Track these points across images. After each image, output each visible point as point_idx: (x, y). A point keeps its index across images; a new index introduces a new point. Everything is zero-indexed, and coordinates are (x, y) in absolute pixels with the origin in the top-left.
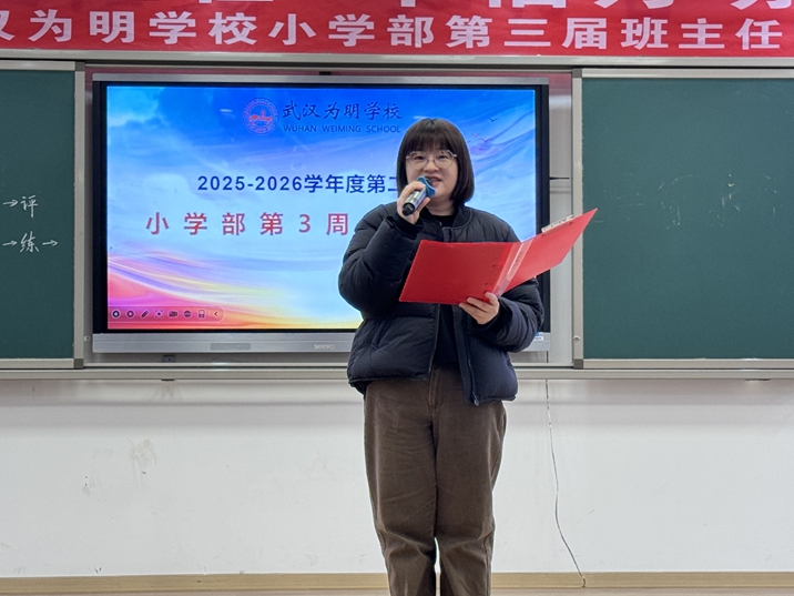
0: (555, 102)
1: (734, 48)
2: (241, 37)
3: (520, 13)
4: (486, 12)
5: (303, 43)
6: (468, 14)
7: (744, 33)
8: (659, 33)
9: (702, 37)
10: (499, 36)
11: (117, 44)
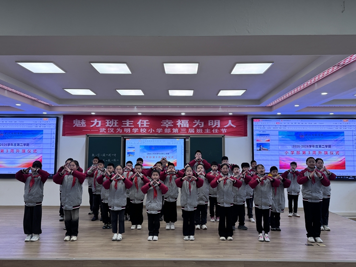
0: (186, 140)
1: (212, 133)
2: (144, 132)
3: (182, 128)
4: (178, 128)
5: (153, 132)
6: (175, 128)
7: (213, 131)
8: (201, 131)
9: (207, 131)
10: (179, 131)
11: (128, 133)
